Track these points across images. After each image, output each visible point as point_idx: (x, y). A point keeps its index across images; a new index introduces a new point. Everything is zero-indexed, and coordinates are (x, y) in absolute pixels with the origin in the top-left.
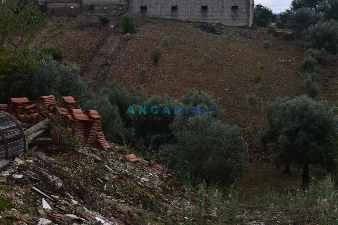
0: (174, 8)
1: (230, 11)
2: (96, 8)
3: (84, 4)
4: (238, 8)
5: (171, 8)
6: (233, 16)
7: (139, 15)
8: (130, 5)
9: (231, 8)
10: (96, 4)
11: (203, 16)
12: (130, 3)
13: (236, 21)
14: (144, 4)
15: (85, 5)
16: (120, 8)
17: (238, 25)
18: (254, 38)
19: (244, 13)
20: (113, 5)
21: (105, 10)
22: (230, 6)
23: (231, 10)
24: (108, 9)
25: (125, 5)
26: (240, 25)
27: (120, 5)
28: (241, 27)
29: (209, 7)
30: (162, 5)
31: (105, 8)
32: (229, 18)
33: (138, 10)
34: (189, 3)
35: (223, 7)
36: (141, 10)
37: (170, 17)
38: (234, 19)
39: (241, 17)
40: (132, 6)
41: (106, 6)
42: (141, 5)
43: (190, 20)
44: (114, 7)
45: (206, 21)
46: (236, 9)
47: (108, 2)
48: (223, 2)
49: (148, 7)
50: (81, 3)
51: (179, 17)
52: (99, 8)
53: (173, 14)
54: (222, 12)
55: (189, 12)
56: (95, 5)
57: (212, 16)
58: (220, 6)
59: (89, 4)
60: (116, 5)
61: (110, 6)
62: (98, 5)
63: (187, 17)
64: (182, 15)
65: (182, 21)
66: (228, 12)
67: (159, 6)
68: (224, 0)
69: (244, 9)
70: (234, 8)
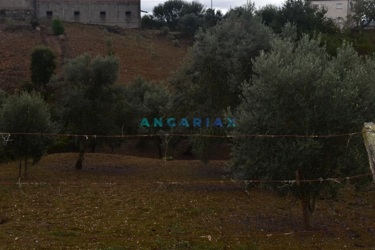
0: (77, 13)
1: (125, 15)
2: (7, 12)
4: (131, 13)
5: (74, 13)
6: (127, 20)
7: (45, 19)
8: (36, 10)
9: (125, 13)
10: (7, 9)
11: (102, 20)
12: (37, 8)
14: (50, 10)
16: (28, 13)
17: (131, 27)
19: (136, 17)
20: (22, 10)
21: (15, 14)
22: (124, 11)
24: (18, 13)
25: (33, 10)
27: (28, 10)
28: (134, 28)
29: (107, 13)
30: (66, 10)
31: (15, 12)
32: (123, 22)
33: (45, 15)
34: (90, 9)
35: (119, 12)
36: (47, 15)
37: (73, 21)
38: (128, 23)
39: (133, 21)
40: (38, 11)
41: (16, 10)
42: (48, 10)
43: (91, 23)
44: (23, 11)
45: (104, 24)
47: (17, 8)
48: (118, 8)
49: (53, 12)
51: (81, 21)
53: (76, 18)
54: (118, 16)
55: (90, 17)
57: (110, 20)
58: (116, 12)
59: (0, 9)
60: (25, 10)
61: (19, 11)
62: (8, 10)
63: (88, 21)
64: (84, 19)
65: (84, 24)
66: (123, 17)
67: (63, 11)
68: (120, 7)
69: (136, 14)
70: (128, 13)
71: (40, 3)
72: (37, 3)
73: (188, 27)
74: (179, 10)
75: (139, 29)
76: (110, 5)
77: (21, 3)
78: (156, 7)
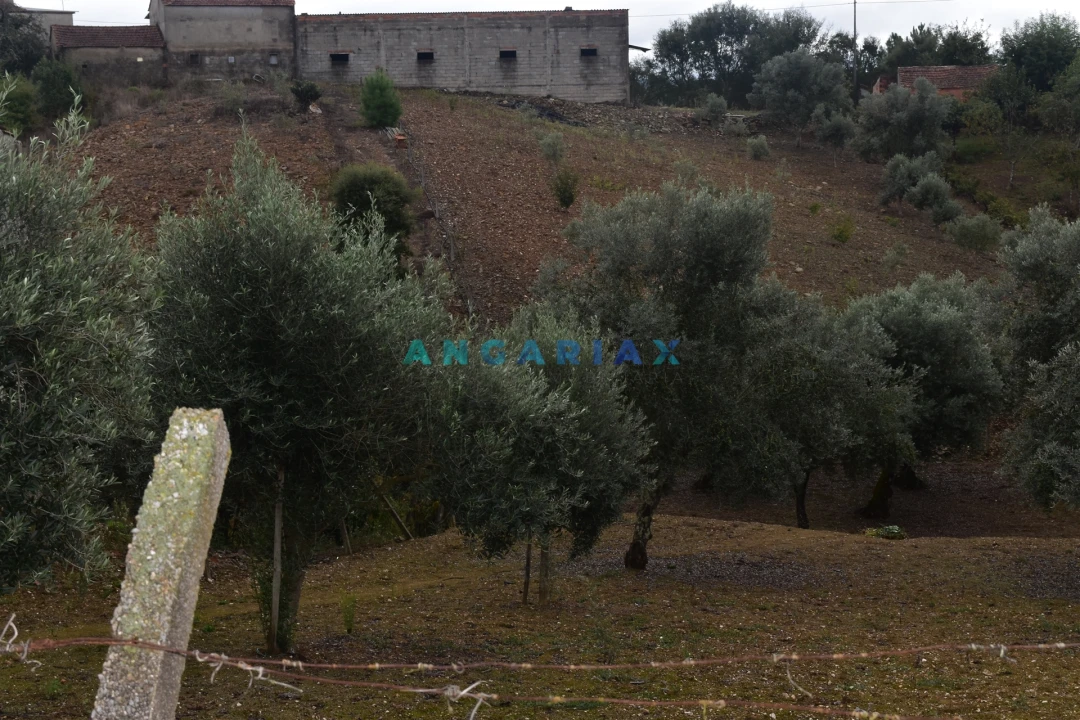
0: (426, 58)
1: (577, 61)
2: (207, 60)
3: (172, 49)
4: (598, 53)
5: (415, 58)
6: (584, 77)
7: (326, 77)
8: (299, 52)
9: (579, 52)
10: (207, 49)
11: (505, 78)
12: (300, 45)
13: (592, 88)
14: (340, 49)
15: (178, 54)
16: (274, 60)
17: (598, 100)
19: (615, 67)
20: (253, 51)
21: (231, 66)
22: (576, 49)
23: (581, 59)
24: (242, 63)
25: (287, 51)
26: (605, 99)
27: (274, 53)
28: (607, 103)
29: (521, 54)
30: (390, 48)
31: (232, 59)
32: (574, 82)
33: (325, 64)
34: (467, 43)
35: (558, 52)
36: (333, 65)
37: (414, 82)
38: (589, 85)
39: (605, 79)
40: (305, 53)
41: (234, 53)
42: (333, 50)
43: (470, 89)
44: (257, 56)
45: (513, 91)
46: (591, 57)
47: (239, 44)
48: (557, 40)
49: (351, 55)
50: (165, 48)
51: (439, 82)
52: (216, 59)
53: (423, 73)
54: (556, 65)
55: (467, 68)
56: (204, 54)
57: (530, 76)
58: (550, 51)
59: (186, 50)
60: (263, 51)
61: (245, 55)
62: (212, 53)
63: (460, 82)
64: (447, 75)
65: (449, 93)
66: (572, 64)
67: (383, 52)
68: (562, 34)
69: (614, 58)
70: (588, 54)
71: (310, 30)
72: (302, 30)
73: (791, 93)
74: (739, 40)
75: (623, 103)
76: (530, 29)
77: (250, 30)
78: (664, 32)
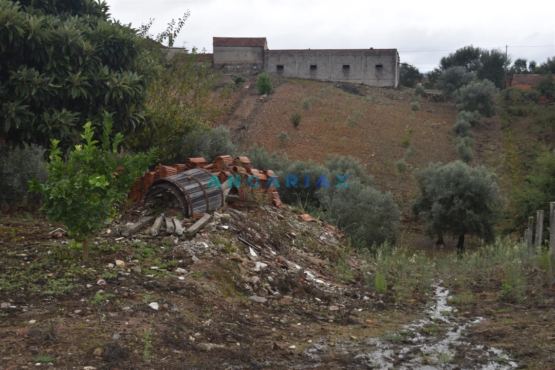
0: (313, 67)
1: (374, 70)
2: (229, 67)
3: (215, 63)
4: (383, 67)
5: (309, 67)
6: (377, 76)
7: (275, 74)
8: (265, 64)
9: (375, 66)
10: (229, 63)
11: (345, 76)
12: (265, 61)
13: (380, 81)
14: (280, 63)
15: (217, 64)
16: (255, 67)
17: (382, 85)
18: (400, 99)
19: (390, 72)
20: (247, 64)
21: (238, 69)
22: (374, 65)
23: (376, 69)
24: (243, 68)
25: (260, 64)
26: (385, 85)
27: (255, 64)
28: (386, 87)
29: (351, 66)
30: (300, 63)
31: (238, 67)
32: (372, 78)
33: (274, 69)
34: (330, 62)
35: (366, 66)
36: (278, 69)
37: (309, 77)
38: (379, 79)
39: (386, 77)
40: (267, 65)
41: (239, 65)
42: (278, 64)
43: (330, 80)
44: (248, 66)
45: (348, 81)
46: (380, 68)
47: (241, 61)
48: (366, 61)
49: (285, 66)
50: (213, 62)
51: (319, 77)
52: (232, 67)
53: (312, 73)
54: (365, 71)
55: (330, 72)
56: (227, 65)
57: (355, 75)
58: (363, 65)
59: (221, 63)
60: (250, 64)
61: (244, 65)
62: (231, 64)
63: (327, 77)
64: (321, 74)
65: (322, 82)
66: (372, 71)
67: (297, 65)
68: (368, 58)
69: (389, 68)
70: (379, 67)
71: (269, 56)
72: (266, 56)
76: (355, 56)
77: (246, 55)
